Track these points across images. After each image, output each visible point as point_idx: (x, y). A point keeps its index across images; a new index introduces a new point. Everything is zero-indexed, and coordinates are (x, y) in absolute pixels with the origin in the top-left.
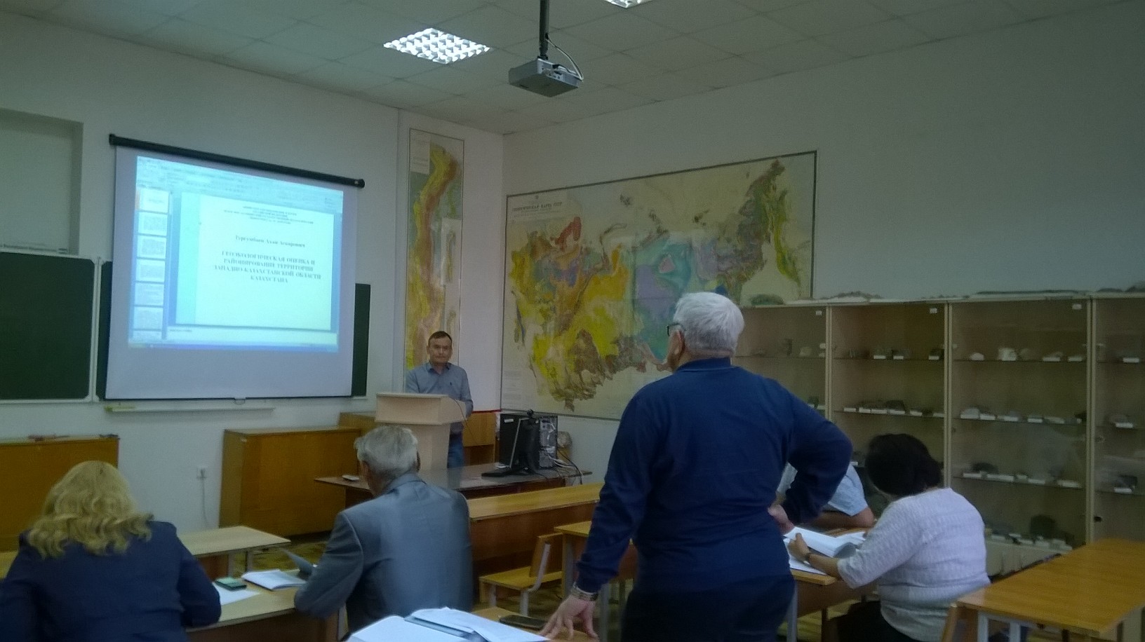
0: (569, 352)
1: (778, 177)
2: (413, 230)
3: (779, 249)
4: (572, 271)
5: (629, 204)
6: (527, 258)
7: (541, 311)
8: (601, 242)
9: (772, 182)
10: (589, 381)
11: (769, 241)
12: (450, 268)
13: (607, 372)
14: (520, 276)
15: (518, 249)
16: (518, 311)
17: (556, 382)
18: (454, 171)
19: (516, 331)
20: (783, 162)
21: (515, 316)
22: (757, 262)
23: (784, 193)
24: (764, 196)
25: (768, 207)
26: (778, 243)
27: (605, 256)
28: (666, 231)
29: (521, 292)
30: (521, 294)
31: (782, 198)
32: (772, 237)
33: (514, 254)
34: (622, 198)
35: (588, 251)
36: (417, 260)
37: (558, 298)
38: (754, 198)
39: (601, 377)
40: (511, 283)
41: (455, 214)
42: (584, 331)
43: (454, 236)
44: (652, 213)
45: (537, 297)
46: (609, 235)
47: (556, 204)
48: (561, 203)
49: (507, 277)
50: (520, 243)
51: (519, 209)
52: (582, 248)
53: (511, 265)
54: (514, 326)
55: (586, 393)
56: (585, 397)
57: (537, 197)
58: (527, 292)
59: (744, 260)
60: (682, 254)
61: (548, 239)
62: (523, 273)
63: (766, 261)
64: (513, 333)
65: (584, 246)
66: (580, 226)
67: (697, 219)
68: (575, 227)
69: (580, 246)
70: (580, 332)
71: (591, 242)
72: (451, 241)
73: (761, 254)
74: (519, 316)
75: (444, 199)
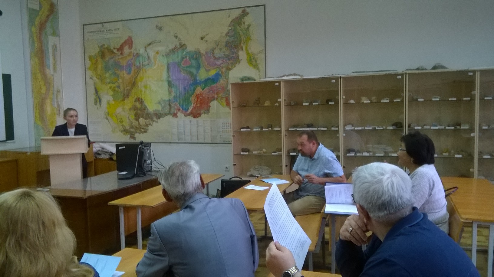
0: (130, 109)
1: (245, 17)
2: (32, 43)
3: (248, 54)
4: (129, 66)
5: (161, 30)
6: (99, 59)
7: (110, 88)
8: (146, 50)
9: (242, 20)
10: (144, 124)
11: (243, 50)
12: (55, 64)
13: (155, 119)
14: (95, 69)
15: (93, 54)
16: (95, 88)
17: (123, 126)
18: (53, 9)
19: (95, 100)
20: (248, 10)
21: (93, 91)
22: (237, 60)
23: (249, 26)
24: (238, 27)
25: (241, 32)
26: (247, 51)
27: (149, 57)
28: (184, 45)
29: (97, 78)
30: (97, 80)
31: (248, 28)
32: (244, 48)
33: (90, 58)
34: (157, 26)
35: (138, 55)
36: (36, 60)
37: (120, 80)
38: (233, 28)
39: (151, 122)
40: (89, 73)
41: (55, 34)
42: (139, 98)
43: (56, 46)
44: (176, 35)
45: (108, 81)
46: (151, 46)
47: (116, 30)
48: (119, 29)
49: (86, 70)
50: (94, 51)
51: (92, 32)
52: (134, 53)
53: (89, 63)
54: (93, 97)
55: (143, 130)
56: (142, 132)
57: (103, 26)
58: (101, 78)
59: (229, 59)
60: (195, 56)
61: (112, 48)
62: (97, 68)
63: (241, 60)
64: (93, 101)
65: (135, 53)
66: (132, 42)
67: (202, 38)
68: (129, 42)
69: (132, 52)
70: (136, 99)
71: (140, 50)
72: (54, 50)
73: (238, 56)
74: (96, 91)
75: (48, 24)
